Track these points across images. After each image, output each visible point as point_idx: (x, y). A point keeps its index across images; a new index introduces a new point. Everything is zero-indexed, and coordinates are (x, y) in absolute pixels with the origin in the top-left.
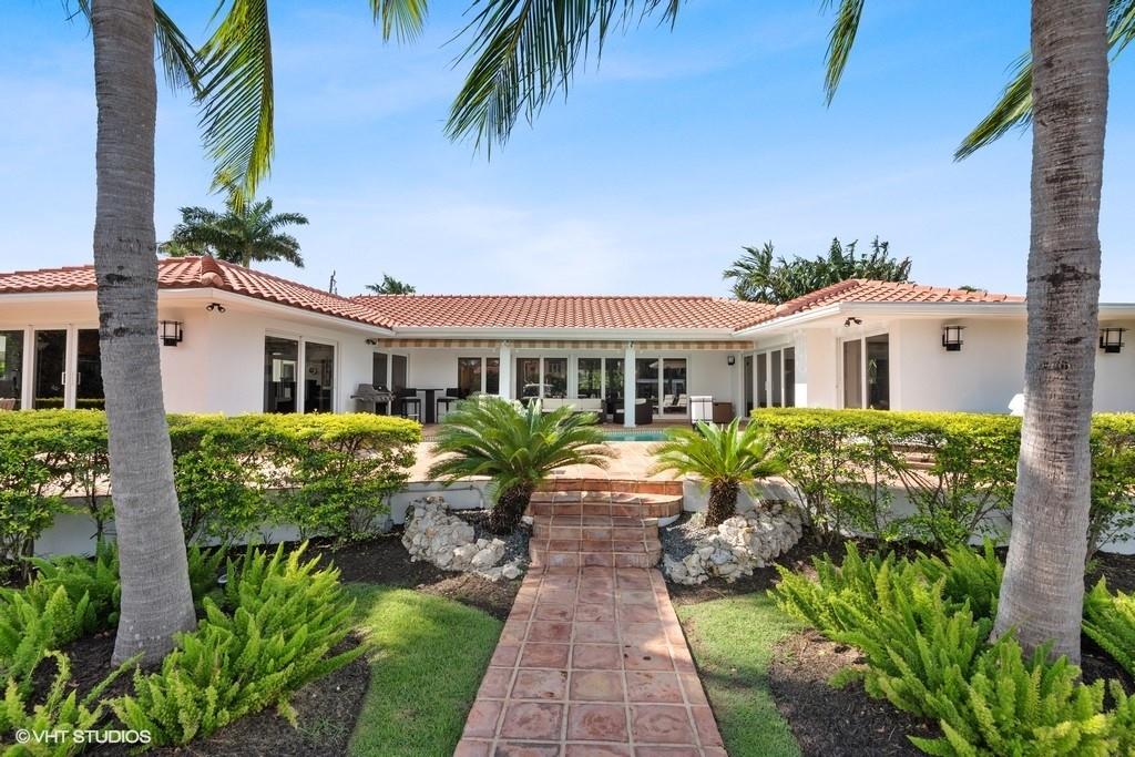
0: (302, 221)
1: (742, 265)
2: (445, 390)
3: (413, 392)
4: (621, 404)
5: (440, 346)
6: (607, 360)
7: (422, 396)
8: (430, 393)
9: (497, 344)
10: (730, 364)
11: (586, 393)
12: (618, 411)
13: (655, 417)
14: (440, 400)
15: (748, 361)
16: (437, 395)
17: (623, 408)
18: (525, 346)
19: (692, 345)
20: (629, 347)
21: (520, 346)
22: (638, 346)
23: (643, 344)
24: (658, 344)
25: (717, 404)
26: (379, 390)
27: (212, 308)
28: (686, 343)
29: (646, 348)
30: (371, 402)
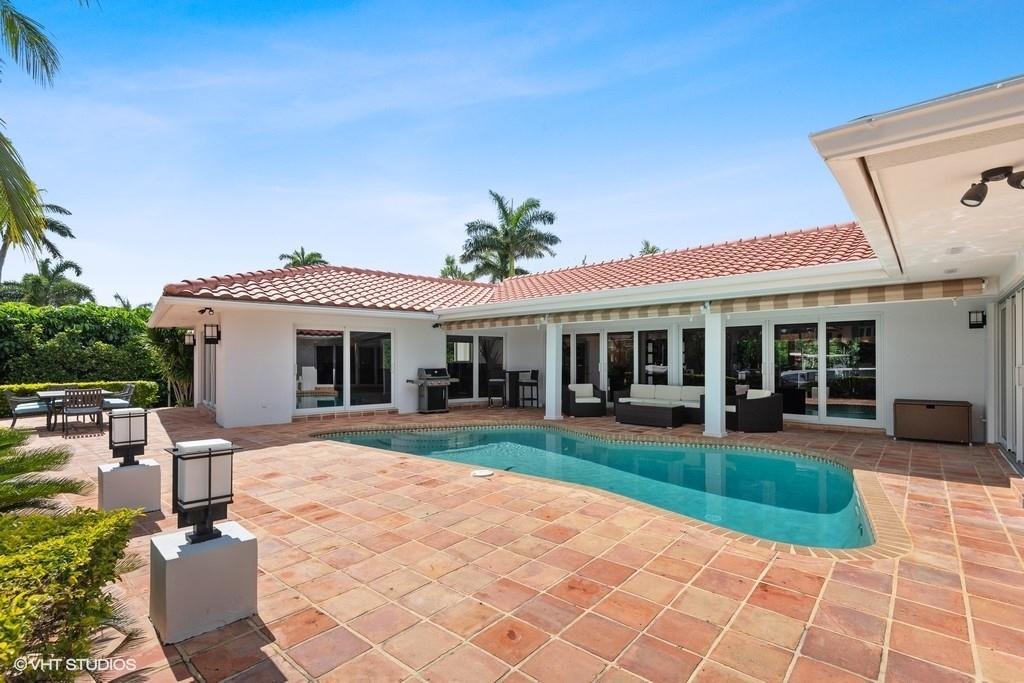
2: (531, 372)
3: (503, 374)
8: (515, 376)
10: (973, 326)
18: (565, 320)
19: (820, 299)
20: (705, 311)
21: (560, 321)
22: (718, 307)
23: (727, 303)
24: (753, 300)
25: (930, 405)
26: (434, 375)
27: (202, 312)
28: (810, 296)
29: (732, 310)
30: (423, 386)
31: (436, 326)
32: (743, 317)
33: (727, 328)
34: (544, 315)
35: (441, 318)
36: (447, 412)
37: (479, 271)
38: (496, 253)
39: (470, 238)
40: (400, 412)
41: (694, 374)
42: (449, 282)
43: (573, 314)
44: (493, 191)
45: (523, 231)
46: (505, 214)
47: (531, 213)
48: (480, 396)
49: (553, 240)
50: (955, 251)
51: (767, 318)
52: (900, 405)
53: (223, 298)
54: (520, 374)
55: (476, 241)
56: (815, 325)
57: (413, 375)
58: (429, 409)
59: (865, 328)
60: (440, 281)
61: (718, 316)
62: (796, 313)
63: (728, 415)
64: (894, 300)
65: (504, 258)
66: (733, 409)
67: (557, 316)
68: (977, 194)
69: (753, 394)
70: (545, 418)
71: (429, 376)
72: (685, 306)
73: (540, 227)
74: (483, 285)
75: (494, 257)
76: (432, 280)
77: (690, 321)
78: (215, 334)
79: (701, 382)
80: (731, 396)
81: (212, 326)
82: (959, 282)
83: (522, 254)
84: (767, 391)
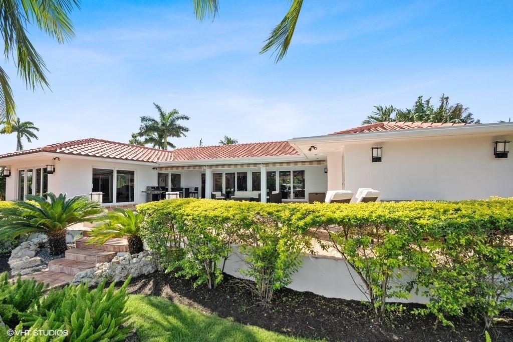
0: (187, 118)
1: (372, 118)
2: (194, 188)
8: (187, 190)
9: (203, 168)
10: (325, 172)
14: (191, 193)
18: (214, 168)
19: (291, 164)
20: (261, 166)
21: (212, 168)
22: (265, 165)
23: (267, 164)
24: (274, 164)
25: (317, 194)
26: (155, 189)
27: (55, 159)
28: (288, 163)
29: (268, 166)
30: (150, 194)
31: (154, 168)
32: (271, 168)
33: (267, 172)
34: (205, 166)
35: (160, 165)
37: (147, 141)
38: (156, 133)
39: (144, 124)
41: (256, 187)
42: (133, 146)
43: (217, 166)
44: (155, 103)
45: (172, 124)
46: (162, 115)
47: (176, 115)
49: (186, 130)
50: (316, 155)
51: (278, 169)
52: (310, 194)
53: (69, 154)
54: (190, 189)
55: (147, 127)
56: (290, 172)
57: (144, 189)
59: (302, 173)
60: (129, 145)
61: (265, 168)
62: (285, 168)
63: (267, 199)
64: (307, 165)
65: (161, 136)
66: (268, 197)
67: (211, 166)
68: (310, 150)
69: (273, 193)
71: (153, 189)
72: (255, 164)
73: (180, 123)
74: (148, 149)
75: (155, 135)
76: (124, 145)
77: (256, 169)
78: (52, 170)
79: (259, 189)
80: (268, 194)
81: (51, 166)
82: (320, 161)
83: (170, 135)
84: (277, 191)
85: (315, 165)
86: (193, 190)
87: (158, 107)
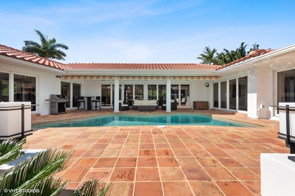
0: (66, 48)
2: (96, 97)
3: (83, 98)
4: (165, 102)
5: (95, 78)
6: (159, 85)
7: (86, 100)
8: (89, 98)
9: (113, 78)
10: (207, 86)
11: (151, 98)
12: (164, 105)
13: (178, 107)
14: (93, 101)
15: (216, 85)
16: (92, 99)
17: (166, 104)
18: (124, 78)
21: (122, 79)
22: (172, 78)
24: (181, 77)
25: (202, 102)
30: (55, 102)
31: (57, 77)
34: (115, 76)
35: (67, 73)
36: (66, 113)
40: (42, 115)
44: (37, 30)
46: (43, 40)
47: (55, 43)
48: (73, 107)
54: (92, 98)
56: (178, 85)
57: (48, 98)
58: (58, 112)
67: (121, 77)
70: (114, 112)
71: (59, 98)
72: (164, 77)
82: (217, 77)
85: (196, 79)
86: (95, 99)
87: (39, 33)
